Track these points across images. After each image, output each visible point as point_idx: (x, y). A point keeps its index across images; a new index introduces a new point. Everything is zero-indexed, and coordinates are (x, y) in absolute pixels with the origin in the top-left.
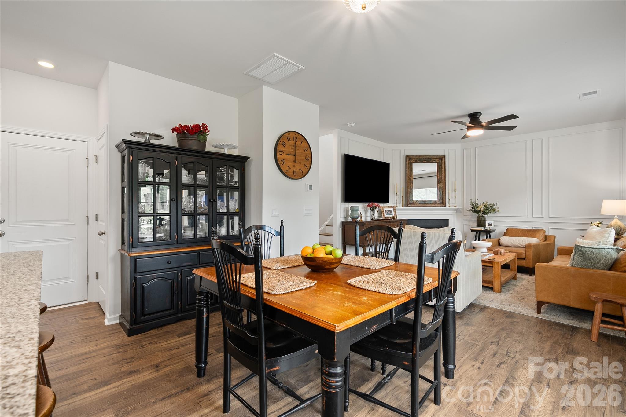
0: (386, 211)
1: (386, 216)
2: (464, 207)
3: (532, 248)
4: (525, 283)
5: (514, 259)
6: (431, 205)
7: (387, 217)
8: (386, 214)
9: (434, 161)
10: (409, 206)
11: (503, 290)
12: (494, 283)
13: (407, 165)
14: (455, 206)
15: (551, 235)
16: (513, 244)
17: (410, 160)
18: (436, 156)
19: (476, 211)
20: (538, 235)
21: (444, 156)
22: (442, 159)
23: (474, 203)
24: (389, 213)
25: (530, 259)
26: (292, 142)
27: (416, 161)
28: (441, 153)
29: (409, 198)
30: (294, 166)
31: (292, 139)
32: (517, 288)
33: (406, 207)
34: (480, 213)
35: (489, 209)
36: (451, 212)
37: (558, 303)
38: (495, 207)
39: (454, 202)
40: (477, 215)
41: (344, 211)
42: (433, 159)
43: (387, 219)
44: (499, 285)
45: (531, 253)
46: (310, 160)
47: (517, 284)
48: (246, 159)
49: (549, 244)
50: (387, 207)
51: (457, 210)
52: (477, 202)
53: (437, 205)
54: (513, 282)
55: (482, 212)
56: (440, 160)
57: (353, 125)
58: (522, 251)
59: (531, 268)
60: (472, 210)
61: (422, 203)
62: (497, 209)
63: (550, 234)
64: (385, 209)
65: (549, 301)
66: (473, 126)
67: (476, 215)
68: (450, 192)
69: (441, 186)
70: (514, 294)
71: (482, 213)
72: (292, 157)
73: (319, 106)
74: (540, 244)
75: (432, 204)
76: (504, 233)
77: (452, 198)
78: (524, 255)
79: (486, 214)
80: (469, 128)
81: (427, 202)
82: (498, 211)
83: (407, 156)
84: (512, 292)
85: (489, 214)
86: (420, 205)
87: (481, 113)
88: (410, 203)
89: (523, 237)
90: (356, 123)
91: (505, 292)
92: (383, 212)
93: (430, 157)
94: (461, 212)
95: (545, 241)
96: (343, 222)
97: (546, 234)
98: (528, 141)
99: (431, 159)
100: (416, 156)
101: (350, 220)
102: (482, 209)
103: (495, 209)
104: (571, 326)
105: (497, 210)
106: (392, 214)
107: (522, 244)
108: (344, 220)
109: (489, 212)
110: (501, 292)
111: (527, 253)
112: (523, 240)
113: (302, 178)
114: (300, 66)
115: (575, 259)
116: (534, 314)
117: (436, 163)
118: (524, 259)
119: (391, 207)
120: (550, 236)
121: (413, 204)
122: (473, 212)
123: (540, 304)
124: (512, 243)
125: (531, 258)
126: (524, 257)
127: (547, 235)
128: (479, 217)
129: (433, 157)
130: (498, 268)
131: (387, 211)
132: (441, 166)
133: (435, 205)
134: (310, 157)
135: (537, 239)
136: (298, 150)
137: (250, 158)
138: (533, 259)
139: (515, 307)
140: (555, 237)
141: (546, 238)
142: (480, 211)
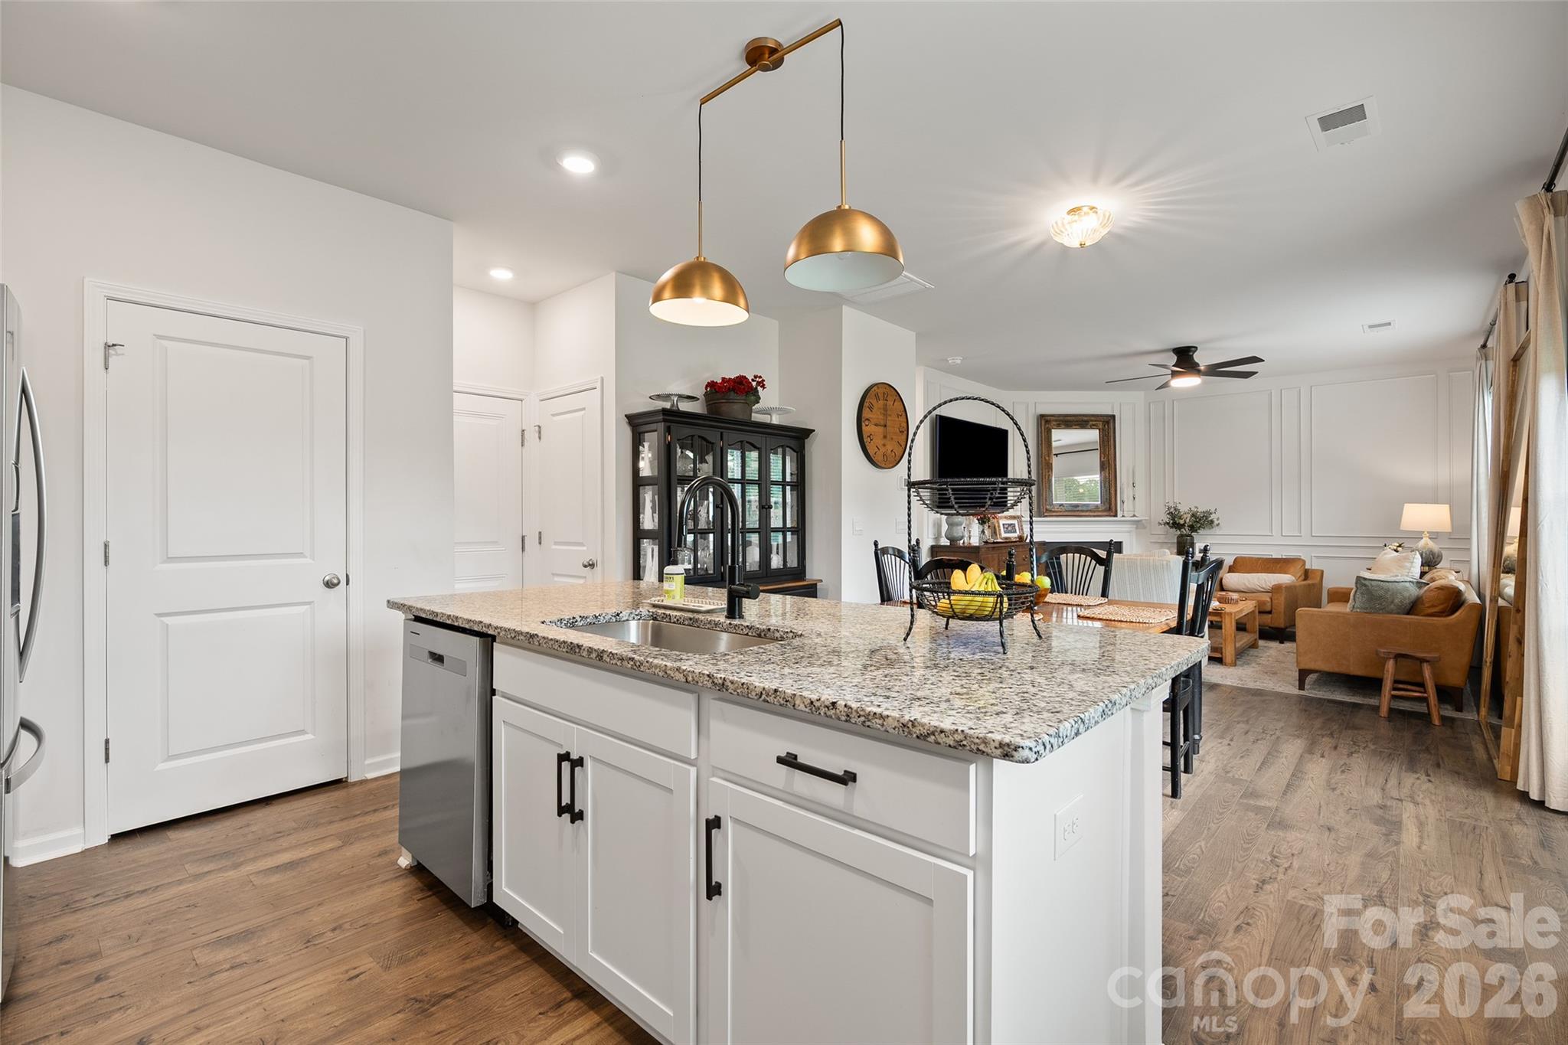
0: (1003, 525)
1: (1004, 535)
2: (1150, 517)
3: (1284, 591)
4: (1272, 652)
5: (1253, 612)
6: (1087, 514)
7: (1006, 538)
8: (1005, 532)
9: (1094, 425)
10: (1046, 516)
11: (1238, 663)
12: (1223, 650)
13: (1041, 433)
14: (1134, 516)
15: (1316, 568)
16: (1248, 587)
17: (1047, 423)
18: (1097, 416)
19: (1176, 525)
20: (1292, 570)
21: (1113, 417)
22: (1108, 423)
23: (1172, 510)
24: (1010, 529)
25: (1280, 612)
26: (881, 402)
27: (1058, 427)
28: (1106, 410)
29: (1046, 500)
30: (884, 445)
31: (881, 396)
32: (1263, 661)
33: (1040, 517)
34: (1183, 530)
35: (1201, 521)
36: (1126, 527)
37: (1331, 671)
38: (1213, 517)
39: (1131, 508)
40: (1179, 532)
41: (934, 525)
42: (1091, 423)
43: (1008, 541)
44: (1233, 652)
45: (1281, 601)
46: (906, 432)
47: (1260, 655)
48: (807, 433)
49: (1313, 585)
50: (1006, 518)
51: (1138, 524)
52: (1179, 507)
53: (1100, 514)
54: (1253, 652)
55: (1188, 526)
56: (1106, 424)
57: (959, 362)
58: (1266, 598)
59: (1282, 629)
60: (1168, 524)
61: (1070, 508)
62: (1215, 520)
63: (1313, 568)
64: (1002, 522)
65: (1317, 668)
66: (1181, 372)
67: (1176, 533)
68: (1125, 486)
69: (1107, 475)
70: (1258, 668)
71: (1187, 528)
72: (881, 429)
73: (916, 334)
74: (1297, 584)
75: (1090, 511)
76: (1230, 567)
77: (1128, 499)
78: (1269, 604)
79: (1196, 531)
80: (1174, 374)
81: (1080, 508)
82: (1218, 525)
83: (1042, 416)
84: (1253, 665)
85: (1201, 532)
86: (1066, 513)
87: (1196, 348)
88: (1047, 510)
89: (1265, 572)
90: (964, 359)
91: (1242, 665)
92: (999, 527)
93: (1085, 418)
94: (1145, 528)
95: (1305, 579)
96: (932, 547)
97: (1306, 567)
98: (1273, 391)
99: (1087, 421)
100: (1060, 416)
101: (944, 542)
102: (1188, 521)
103: (1212, 522)
104: (1351, 703)
105: (1216, 522)
106: (1015, 532)
107: (1264, 586)
108: (934, 544)
109: (1202, 526)
110: (1235, 665)
111: (1274, 602)
112: (1267, 579)
113: (895, 466)
114: (928, 285)
115: (1357, 599)
116: (1296, 691)
117: (1098, 431)
118: (1270, 612)
119: (1014, 518)
120: (1314, 571)
121: (1054, 512)
122: (1171, 527)
123: (1303, 674)
124: (1245, 584)
125: (1282, 610)
126: (1268, 608)
127: (1309, 569)
128: (1182, 536)
129: (1093, 418)
130: (1231, 623)
131: (1006, 526)
132: (1108, 436)
133: (1096, 514)
134: (906, 427)
135: (1289, 576)
136: (890, 415)
137: (814, 431)
138: (1285, 612)
139: (1263, 683)
140: (1322, 572)
141: (1307, 574)
142: (1183, 526)
